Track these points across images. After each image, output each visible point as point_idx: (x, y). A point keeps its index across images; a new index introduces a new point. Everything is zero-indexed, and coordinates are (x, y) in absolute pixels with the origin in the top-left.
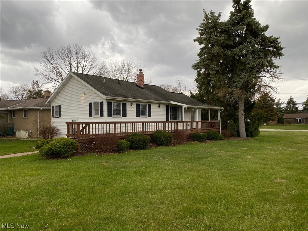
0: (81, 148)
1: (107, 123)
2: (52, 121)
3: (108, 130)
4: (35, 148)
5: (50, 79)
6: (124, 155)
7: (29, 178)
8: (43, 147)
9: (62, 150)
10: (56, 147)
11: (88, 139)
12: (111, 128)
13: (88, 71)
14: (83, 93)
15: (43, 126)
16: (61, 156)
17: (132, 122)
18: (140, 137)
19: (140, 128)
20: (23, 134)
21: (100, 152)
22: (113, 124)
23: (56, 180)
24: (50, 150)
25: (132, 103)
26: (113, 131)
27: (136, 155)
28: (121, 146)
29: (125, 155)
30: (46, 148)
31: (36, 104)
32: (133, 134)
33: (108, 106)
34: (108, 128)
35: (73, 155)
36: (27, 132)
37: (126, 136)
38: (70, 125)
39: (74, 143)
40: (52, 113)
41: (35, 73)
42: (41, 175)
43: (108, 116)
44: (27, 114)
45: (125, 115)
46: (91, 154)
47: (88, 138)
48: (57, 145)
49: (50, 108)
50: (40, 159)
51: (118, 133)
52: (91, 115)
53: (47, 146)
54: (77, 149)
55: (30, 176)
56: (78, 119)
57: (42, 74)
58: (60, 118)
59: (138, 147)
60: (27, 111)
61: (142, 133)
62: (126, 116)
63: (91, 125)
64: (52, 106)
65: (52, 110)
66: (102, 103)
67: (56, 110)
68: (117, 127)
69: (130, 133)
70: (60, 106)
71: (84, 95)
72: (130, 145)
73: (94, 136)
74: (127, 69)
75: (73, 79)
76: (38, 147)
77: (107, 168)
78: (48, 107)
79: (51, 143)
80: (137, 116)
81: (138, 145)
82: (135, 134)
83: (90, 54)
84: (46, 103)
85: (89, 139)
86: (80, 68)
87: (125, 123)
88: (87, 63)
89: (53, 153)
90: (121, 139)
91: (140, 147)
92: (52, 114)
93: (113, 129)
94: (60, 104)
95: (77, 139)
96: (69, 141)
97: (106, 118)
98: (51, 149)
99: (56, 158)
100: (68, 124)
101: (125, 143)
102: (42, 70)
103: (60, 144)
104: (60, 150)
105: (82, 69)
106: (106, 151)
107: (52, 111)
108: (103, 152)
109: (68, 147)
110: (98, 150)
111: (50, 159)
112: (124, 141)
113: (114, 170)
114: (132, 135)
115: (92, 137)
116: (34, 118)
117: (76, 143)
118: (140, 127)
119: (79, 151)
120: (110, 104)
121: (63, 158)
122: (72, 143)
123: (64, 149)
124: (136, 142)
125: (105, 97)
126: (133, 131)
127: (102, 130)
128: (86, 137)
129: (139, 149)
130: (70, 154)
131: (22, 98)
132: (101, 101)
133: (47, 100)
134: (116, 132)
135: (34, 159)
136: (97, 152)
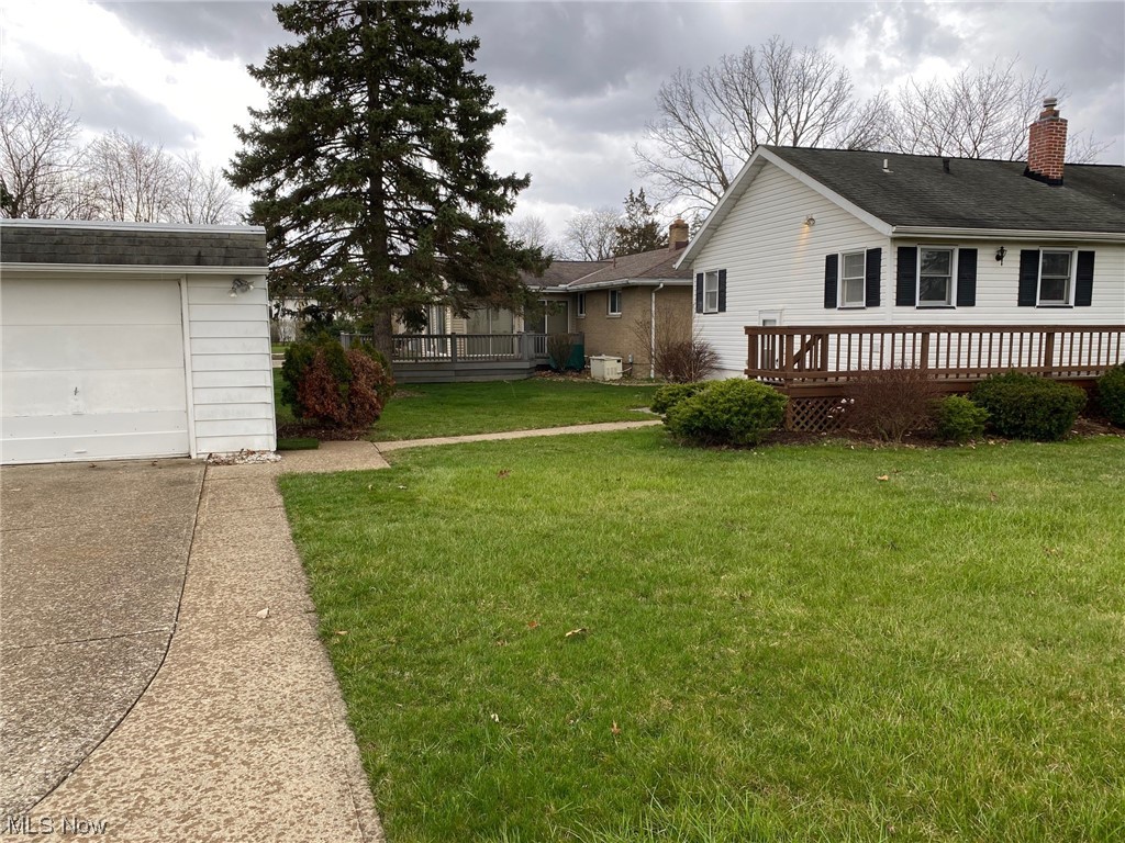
0: (798, 418)
1: (893, 329)
2: (694, 324)
3: (898, 356)
4: (652, 410)
5: (682, 180)
6: (961, 455)
7: (644, 495)
8: (675, 408)
9: (736, 418)
10: (717, 410)
11: (821, 387)
12: (909, 349)
13: (816, 135)
14: (804, 219)
15: (668, 339)
16: (731, 438)
17: (1001, 329)
18: (1037, 390)
19: (1035, 354)
20: (607, 368)
21: (865, 437)
22: (919, 335)
23: (725, 510)
24: (698, 419)
25: (1002, 251)
26: (918, 361)
27: (1016, 457)
28: (950, 421)
29: (969, 454)
30: (684, 409)
31: (645, 269)
32: (1003, 375)
33: (898, 266)
34: (898, 349)
35: (769, 440)
36: (619, 361)
37: (970, 385)
38: (760, 336)
39: (774, 398)
40: (695, 297)
41: (638, 166)
42: (679, 491)
43: (898, 304)
44: (620, 303)
45: (967, 298)
46: (834, 441)
47: (820, 382)
48: (721, 403)
49: (689, 281)
50: (666, 445)
51: (937, 372)
52: (830, 301)
53: (687, 404)
54: (785, 421)
55: (649, 490)
56: (785, 318)
57: (657, 169)
58: (721, 314)
59: (1026, 429)
60: (620, 294)
61: (1045, 374)
62: (973, 304)
63: (833, 338)
64: (695, 275)
65: (695, 288)
66: (874, 256)
67: (708, 288)
68: (932, 349)
69: (989, 370)
70: (723, 273)
71: (807, 228)
72: (989, 419)
73: (842, 379)
74: (979, 108)
75: (769, 172)
76: (658, 406)
77: (901, 494)
78: (680, 278)
79: (701, 393)
80: (1021, 303)
81: (1023, 419)
82: (1013, 376)
83: (824, 73)
84: (676, 266)
85: (826, 387)
86: (786, 128)
87: (970, 329)
88: (812, 109)
89: (705, 429)
90: (951, 393)
91: (1034, 428)
92: (694, 301)
93: (918, 356)
94: (722, 267)
95: (782, 385)
96: (759, 389)
97: (889, 311)
98: (701, 412)
99: (716, 444)
100: (752, 332)
101: (968, 409)
102: (659, 155)
103: (729, 400)
104: (728, 421)
105: (795, 133)
106: (890, 434)
107: (695, 293)
108: (876, 437)
109: (754, 411)
110: (860, 429)
111: (698, 446)
112: (964, 400)
113: (930, 504)
114: (998, 379)
115: (837, 379)
116: (639, 317)
117: (780, 399)
118: (1036, 347)
119: (790, 428)
120: (906, 257)
121: (737, 446)
122: (768, 399)
123: (742, 418)
124: (1018, 408)
125: (887, 230)
126: (1005, 365)
127: (876, 356)
128: (815, 380)
129: (1027, 436)
130: (762, 434)
131: (600, 252)
132: (872, 246)
133: (680, 254)
134: (931, 364)
135: (651, 442)
136: (855, 437)
